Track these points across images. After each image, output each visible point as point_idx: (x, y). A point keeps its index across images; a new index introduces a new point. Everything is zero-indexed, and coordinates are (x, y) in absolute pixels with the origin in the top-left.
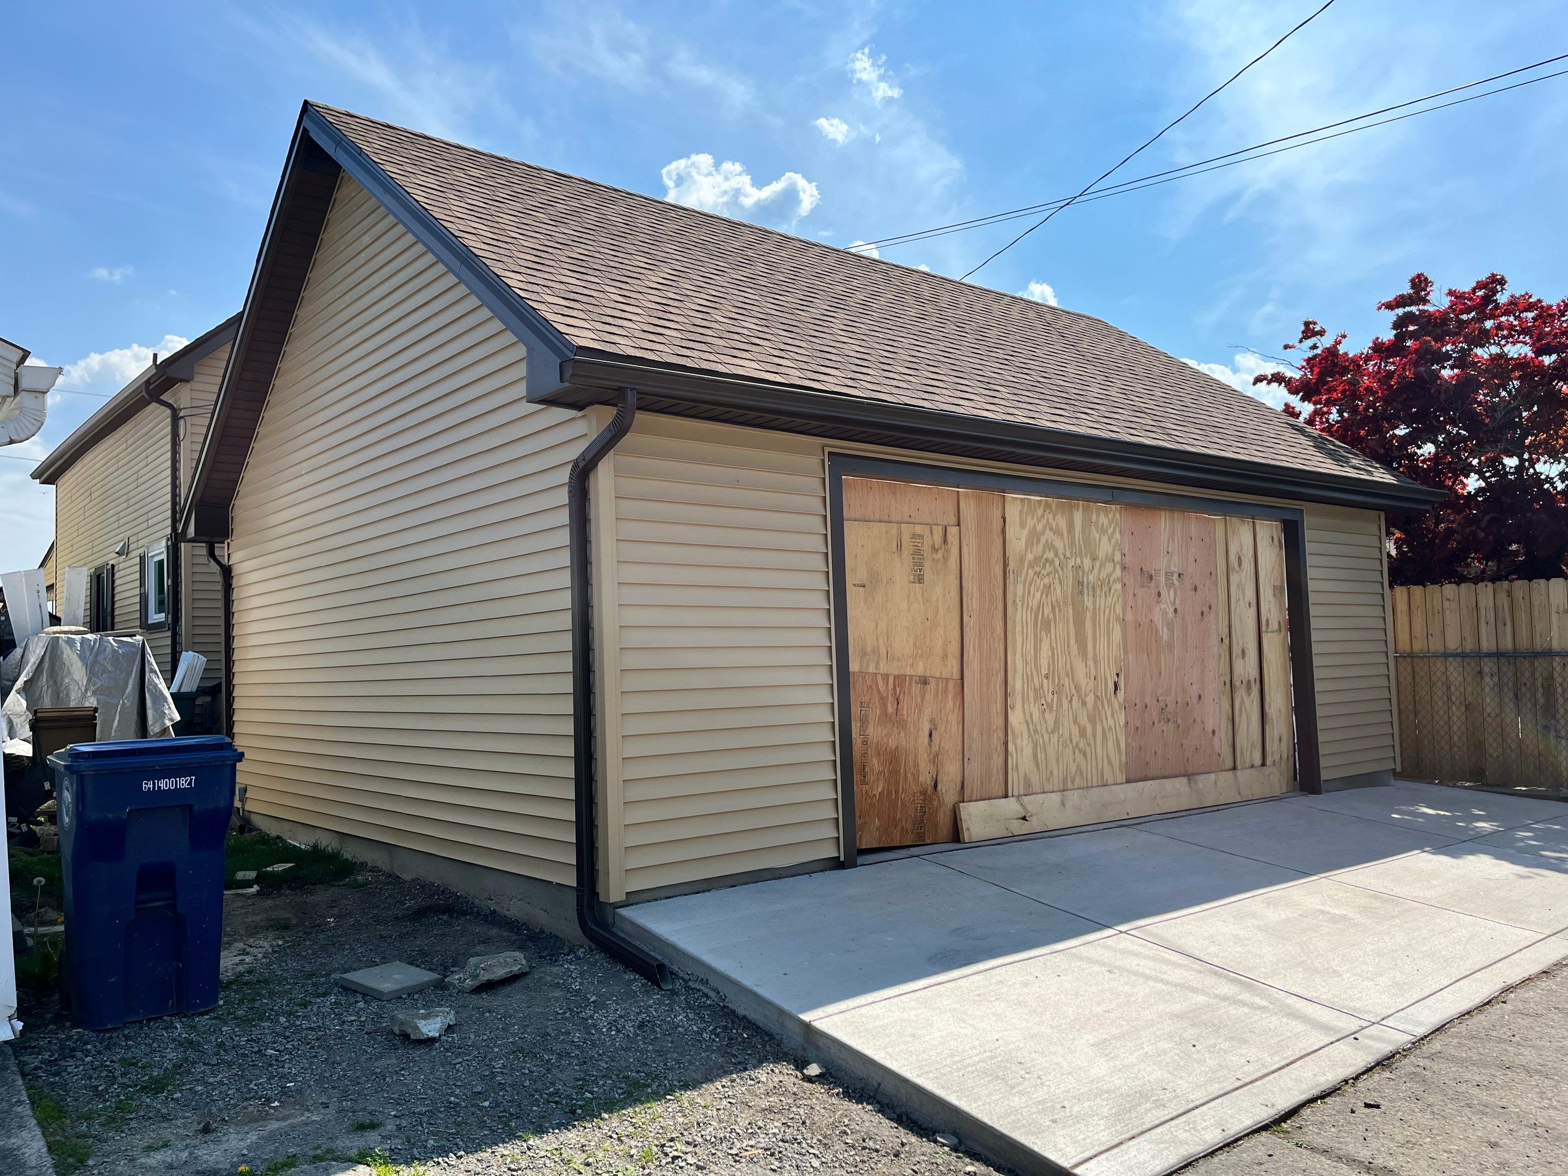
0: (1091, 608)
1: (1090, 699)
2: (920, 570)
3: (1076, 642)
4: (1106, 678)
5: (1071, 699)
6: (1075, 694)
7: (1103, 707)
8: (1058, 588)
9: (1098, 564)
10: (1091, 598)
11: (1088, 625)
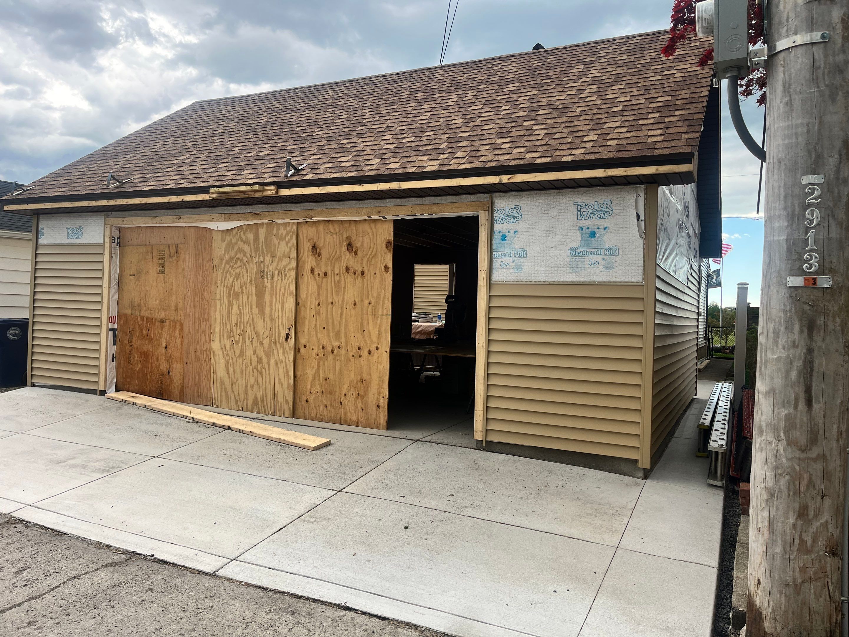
0: (269, 287)
1: (266, 342)
2: (163, 267)
3: (257, 306)
4: (279, 330)
5: (252, 340)
6: (255, 337)
7: (276, 347)
8: (246, 275)
9: (277, 259)
10: (269, 281)
11: (267, 297)
